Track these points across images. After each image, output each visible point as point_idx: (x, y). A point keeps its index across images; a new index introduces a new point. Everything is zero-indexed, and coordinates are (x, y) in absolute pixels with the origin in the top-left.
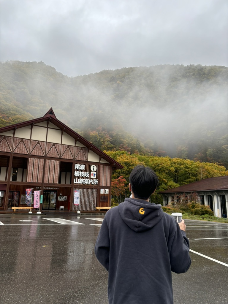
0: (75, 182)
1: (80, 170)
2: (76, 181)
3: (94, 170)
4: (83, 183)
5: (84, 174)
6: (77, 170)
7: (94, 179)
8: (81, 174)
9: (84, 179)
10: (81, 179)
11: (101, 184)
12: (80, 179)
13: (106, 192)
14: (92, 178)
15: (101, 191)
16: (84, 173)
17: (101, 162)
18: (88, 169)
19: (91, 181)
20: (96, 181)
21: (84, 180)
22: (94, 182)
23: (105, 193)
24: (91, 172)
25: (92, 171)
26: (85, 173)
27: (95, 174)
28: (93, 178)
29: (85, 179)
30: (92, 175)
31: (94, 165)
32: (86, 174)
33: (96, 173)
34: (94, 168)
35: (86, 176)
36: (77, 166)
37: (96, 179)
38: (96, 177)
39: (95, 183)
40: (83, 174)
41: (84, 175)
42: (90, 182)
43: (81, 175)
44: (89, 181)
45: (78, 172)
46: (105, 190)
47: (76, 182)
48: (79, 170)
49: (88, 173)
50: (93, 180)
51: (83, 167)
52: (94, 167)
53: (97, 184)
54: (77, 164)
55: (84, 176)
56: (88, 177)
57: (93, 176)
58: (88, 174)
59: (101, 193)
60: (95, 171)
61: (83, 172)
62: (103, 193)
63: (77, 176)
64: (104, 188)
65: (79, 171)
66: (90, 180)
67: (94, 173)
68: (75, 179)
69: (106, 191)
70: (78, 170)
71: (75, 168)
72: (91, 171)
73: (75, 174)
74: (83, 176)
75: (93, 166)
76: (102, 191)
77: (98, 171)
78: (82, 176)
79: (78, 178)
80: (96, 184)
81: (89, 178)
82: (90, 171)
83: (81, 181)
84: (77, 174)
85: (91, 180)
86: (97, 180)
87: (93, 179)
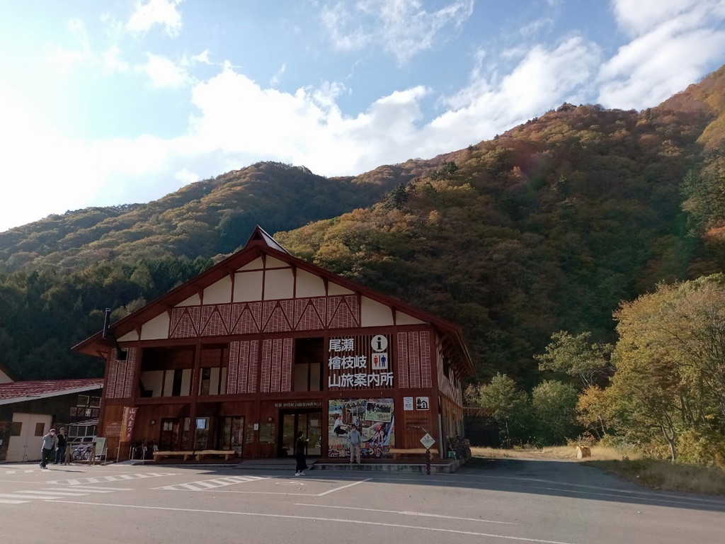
0: (330, 385)
1: (340, 354)
3: (379, 348)
4: (352, 385)
5: (352, 362)
6: (334, 354)
7: (382, 371)
8: (344, 363)
9: (353, 374)
10: (346, 374)
11: (403, 384)
12: (344, 376)
13: (422, 405)
14: (375, 371)
15: (405, 403)
16: (353, 360)
17: (398, 324)
18: (363, 348)
19: (373, 378)
20: (388, 378)
21: (354, 378)
22: (382, 380)
23: (419, 408)
24: (373, 355)
25: (375, 352)
26: (357, 358)
27: (383, 359)
28: (378, 370)
29: (355, 375)
30: (376, 362)
31: (379, 336)
32: (360, 361)
33: (386, 355)
34: (379, 343)
35: (358, 366)
36: (334, 345)
37: (389, 372)
38: (386, 367)
39: (386, 382)
40: (350, 361)
41: (353, 365)
42: (369, 382)
43: (346, 365)
44: (366, 378)
45: (337, 358)
46: (417, 398)
47: (334, 385)
48: (340, 352)
49: (363, 357)
50: (378, 375)
51: (349, 344)
52: (379, 339)
53: (391, 385)
54: (333, 339)
55: (353, 368)
56: (365, 367)
57: (378, 364)
58: (365, 361)
59: (405, 408)
60: (385, 351)
61: (350, 358)
62: (412, 409)
63: (334, 368)
64: (414, 393)
65: (340, 357)
66: (369, 376)
67: (381, 355)
68: (330, 378)
69: (419, 401)
70: (336, 352)
71: (330, 351)
72: (372, 351)
73: (330, 364)
74: (350, 366)
75: (377, 337)
76: (408, 404)
77: (391, 349)
78: (347, 368)
79: (340, 375)
80: (387, 384)
81: (369, 370)
82: (368, 352)
83: (346, 380)
84: (334, 363)
85: (373, 375)
86: (391, 373)
87: (378, 372)
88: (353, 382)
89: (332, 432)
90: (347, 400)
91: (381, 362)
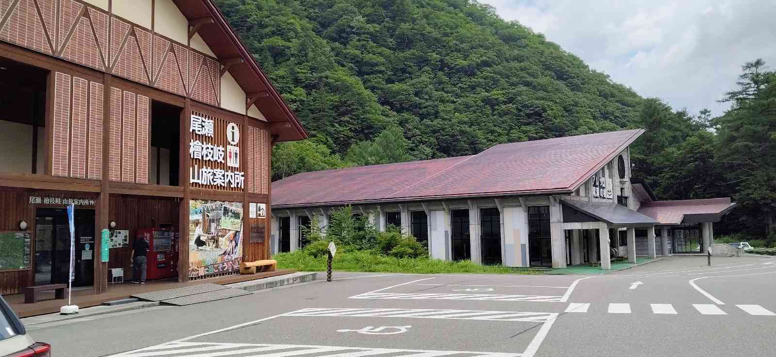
0: (192, 181)
1: (201, 138)
2: (193, 178)
3: (233, 140)
4: (212, 184)
5: (211, 151)
6: (195, 136)
7: (235, 169)
8: (205, 151)
9: (213, 168)
10: (206, 167)
11: (251, 188)
12: (204, 169)
14: (230, 167)
15: (251, 209)
16: (212, 149)
17: (248, 114)
18: (220, 136)
19: (229, 177)
20: (239, 179)
21: (214, 174)
22: (236, 181)
23: (259, 215)
24: (228, 147)
25: (229, 144)
26: (215, 148)
27: (236, 154)
29: (215, 170)
30: (230, 157)
32: (218, 153)
33: (238, 150)
35: (217, 159)
36: (195, 123)
37: (241, 171)
38: (238, 165)
39: (238, 183)
41: (212, 157)
42: (226, 181)
43: (207, 155)
44: (224, 176)
45: (198, 143)
46: (258, 204)
47: (196, 181)
48: (201, 135)
49: (220, 148)
50: (233, 174)
51: (209, 127)
53: (243, 187)
54: (194, 114)
55: (212, 160)
56: (223, 161)
57: (232, 159)
58: (222, 153)
59: (250, 215)
60: (237, 145)
61: (210, 145)
63: (195, 157)
64: (257, 198)
65: (200, 141)
66: (226, 173)
67: (235, 149)
68: (191, 168)
70: (197, 135)
71: (191, 131)
72: (227, 143)
73: (191, 151)
74: (210, 157)
76: (253, 210)
77: (242, 144)
78: (207, 159)
79: (201, 167)
80: (239, 186)
81: (225, 166)
82: (224, 142)
83: (206, 175)
84: (196, 148)
85: (229, 173)
86: (243, 173)
87: (232, 169)
88: (213, 180)
89: (192, 243)
90: (206, 201)
91: (235, 158)
